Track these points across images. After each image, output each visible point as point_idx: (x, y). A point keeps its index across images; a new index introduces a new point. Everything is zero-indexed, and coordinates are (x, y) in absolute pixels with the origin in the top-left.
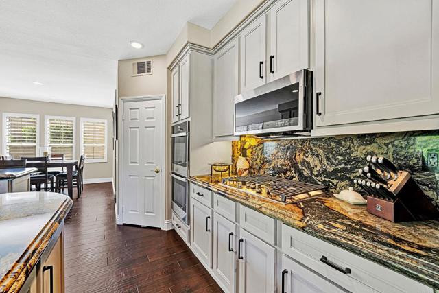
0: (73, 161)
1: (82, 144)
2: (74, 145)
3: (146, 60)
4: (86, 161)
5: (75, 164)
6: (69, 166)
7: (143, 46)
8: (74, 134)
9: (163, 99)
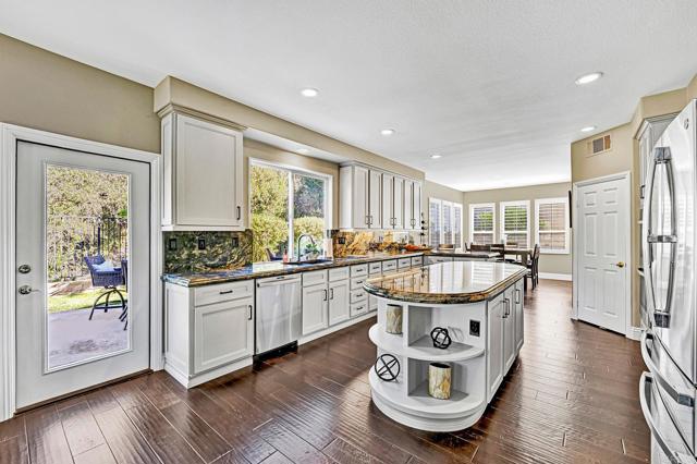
0: (528, 249)
1: (537, 231)
2: (528, 232)
3: (603, 136)
4: (542, 251)
5: (530, 253)
6: (524, 254)
7: (596, 127)
8: (529, 220)
9: (628, 177)
